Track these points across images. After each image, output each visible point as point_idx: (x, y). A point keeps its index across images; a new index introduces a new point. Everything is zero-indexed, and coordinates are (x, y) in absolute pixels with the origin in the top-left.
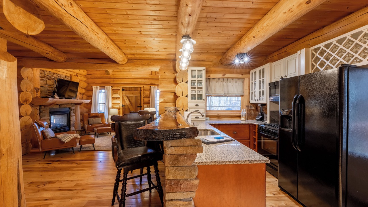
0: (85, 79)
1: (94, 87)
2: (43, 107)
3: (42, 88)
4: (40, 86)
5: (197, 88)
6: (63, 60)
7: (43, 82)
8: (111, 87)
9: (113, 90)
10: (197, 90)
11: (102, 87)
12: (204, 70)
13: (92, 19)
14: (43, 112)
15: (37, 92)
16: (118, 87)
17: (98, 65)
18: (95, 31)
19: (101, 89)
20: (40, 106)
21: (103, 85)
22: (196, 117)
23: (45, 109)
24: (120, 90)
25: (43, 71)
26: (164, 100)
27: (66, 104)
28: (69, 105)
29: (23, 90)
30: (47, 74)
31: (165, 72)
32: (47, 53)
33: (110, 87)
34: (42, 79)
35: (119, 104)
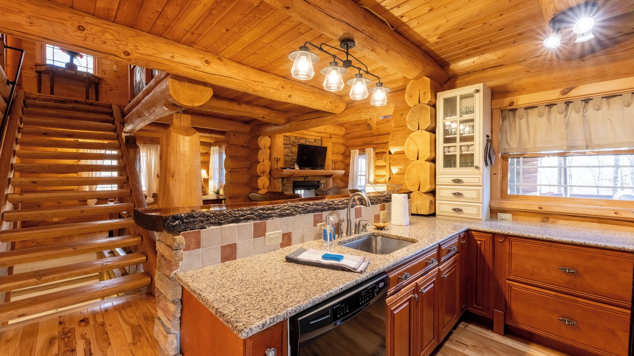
0: (342, 141)
1: (352, 151)
2: (285, 180)
3: (286, 157)
4: (283, 155)
5: (458, 139)
6: (282, 121)
7: (287, 150)
8: (374, 149)
9: (376, 153)
10: (458, 144)
11: (362, 152)
12: (478, 91)
13: (251, 66)
14: (286, 185)
15: (277, 163)
16: (384, 148)
17: (314, 121)
18: (255, 80)
19: (361, 153)
20: (283, 178)
21: (363, 147)
22: (455, 210)
23: (288, 182)
24: (385, 153)
25: (287, 136)
26: (401, 169)
27: (312, 176)
28: (317, 177)
29: (260, 161)
30: (293, 139)
31: (402, 115)
32: (263, 117)
33: (372, 150)
34: (286, 147)
35: (385, 176)
